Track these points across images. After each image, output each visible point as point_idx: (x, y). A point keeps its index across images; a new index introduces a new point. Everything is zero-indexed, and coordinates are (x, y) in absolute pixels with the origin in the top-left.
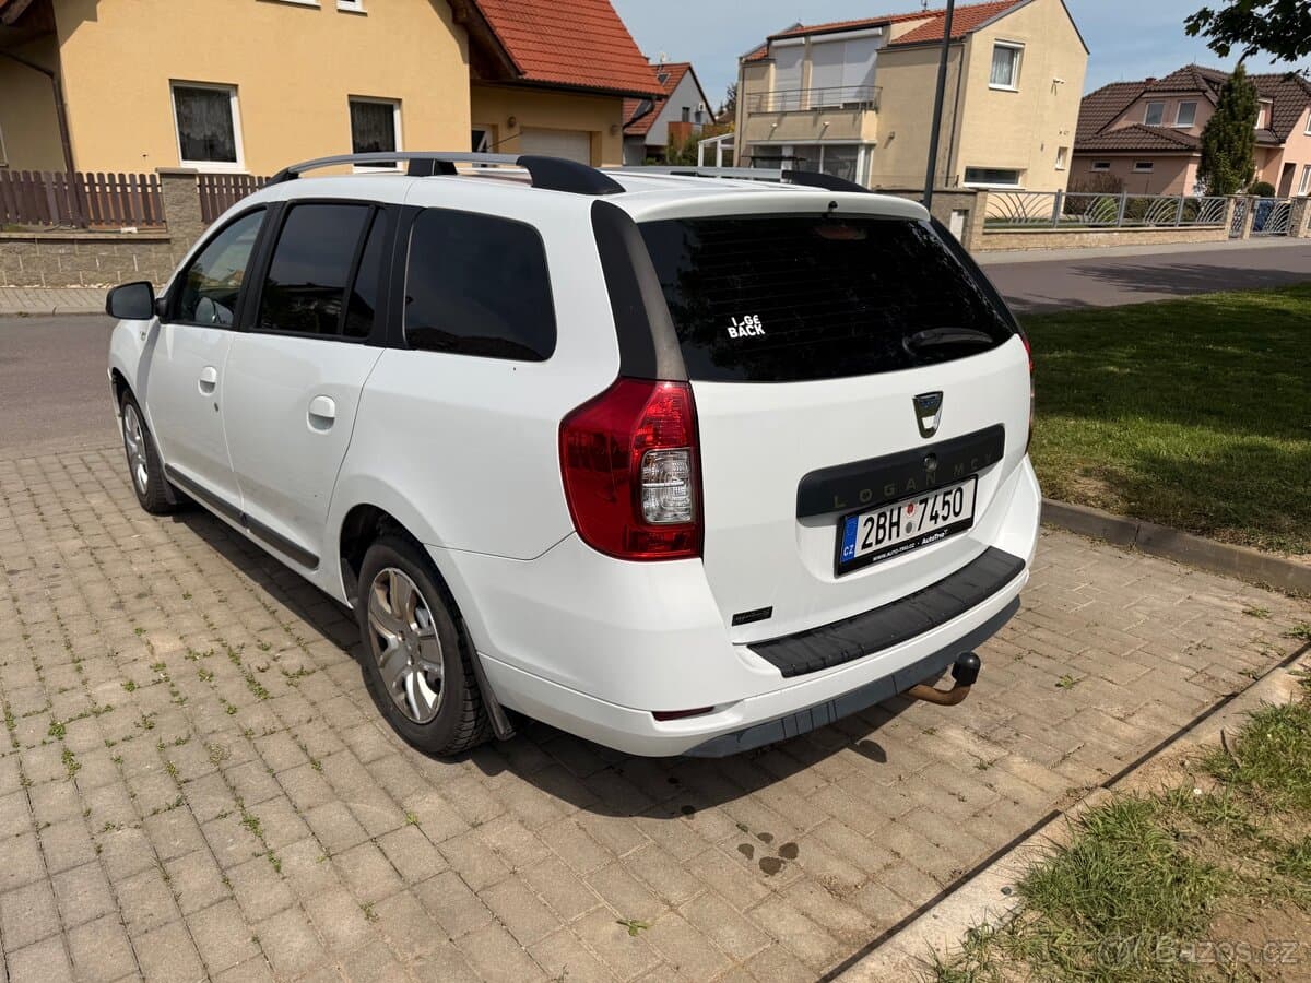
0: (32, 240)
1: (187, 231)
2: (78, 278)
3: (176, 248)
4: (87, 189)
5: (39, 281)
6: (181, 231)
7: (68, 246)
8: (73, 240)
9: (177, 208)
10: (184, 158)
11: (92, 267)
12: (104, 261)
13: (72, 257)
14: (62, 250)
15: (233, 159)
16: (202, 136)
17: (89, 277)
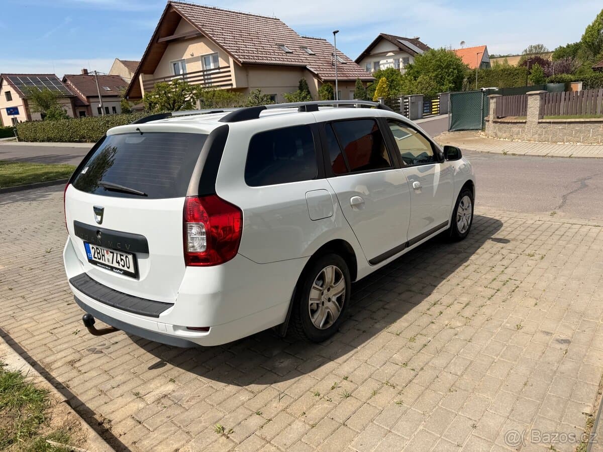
0: (550, 123)
2: (564, 139)
5: (548, 141)
7: (563, 125)
8: (566, 122)
11: (571, 135)
12: (577, 131)
13: (564, 130)
14: (560, 127)
17: (569, 139)
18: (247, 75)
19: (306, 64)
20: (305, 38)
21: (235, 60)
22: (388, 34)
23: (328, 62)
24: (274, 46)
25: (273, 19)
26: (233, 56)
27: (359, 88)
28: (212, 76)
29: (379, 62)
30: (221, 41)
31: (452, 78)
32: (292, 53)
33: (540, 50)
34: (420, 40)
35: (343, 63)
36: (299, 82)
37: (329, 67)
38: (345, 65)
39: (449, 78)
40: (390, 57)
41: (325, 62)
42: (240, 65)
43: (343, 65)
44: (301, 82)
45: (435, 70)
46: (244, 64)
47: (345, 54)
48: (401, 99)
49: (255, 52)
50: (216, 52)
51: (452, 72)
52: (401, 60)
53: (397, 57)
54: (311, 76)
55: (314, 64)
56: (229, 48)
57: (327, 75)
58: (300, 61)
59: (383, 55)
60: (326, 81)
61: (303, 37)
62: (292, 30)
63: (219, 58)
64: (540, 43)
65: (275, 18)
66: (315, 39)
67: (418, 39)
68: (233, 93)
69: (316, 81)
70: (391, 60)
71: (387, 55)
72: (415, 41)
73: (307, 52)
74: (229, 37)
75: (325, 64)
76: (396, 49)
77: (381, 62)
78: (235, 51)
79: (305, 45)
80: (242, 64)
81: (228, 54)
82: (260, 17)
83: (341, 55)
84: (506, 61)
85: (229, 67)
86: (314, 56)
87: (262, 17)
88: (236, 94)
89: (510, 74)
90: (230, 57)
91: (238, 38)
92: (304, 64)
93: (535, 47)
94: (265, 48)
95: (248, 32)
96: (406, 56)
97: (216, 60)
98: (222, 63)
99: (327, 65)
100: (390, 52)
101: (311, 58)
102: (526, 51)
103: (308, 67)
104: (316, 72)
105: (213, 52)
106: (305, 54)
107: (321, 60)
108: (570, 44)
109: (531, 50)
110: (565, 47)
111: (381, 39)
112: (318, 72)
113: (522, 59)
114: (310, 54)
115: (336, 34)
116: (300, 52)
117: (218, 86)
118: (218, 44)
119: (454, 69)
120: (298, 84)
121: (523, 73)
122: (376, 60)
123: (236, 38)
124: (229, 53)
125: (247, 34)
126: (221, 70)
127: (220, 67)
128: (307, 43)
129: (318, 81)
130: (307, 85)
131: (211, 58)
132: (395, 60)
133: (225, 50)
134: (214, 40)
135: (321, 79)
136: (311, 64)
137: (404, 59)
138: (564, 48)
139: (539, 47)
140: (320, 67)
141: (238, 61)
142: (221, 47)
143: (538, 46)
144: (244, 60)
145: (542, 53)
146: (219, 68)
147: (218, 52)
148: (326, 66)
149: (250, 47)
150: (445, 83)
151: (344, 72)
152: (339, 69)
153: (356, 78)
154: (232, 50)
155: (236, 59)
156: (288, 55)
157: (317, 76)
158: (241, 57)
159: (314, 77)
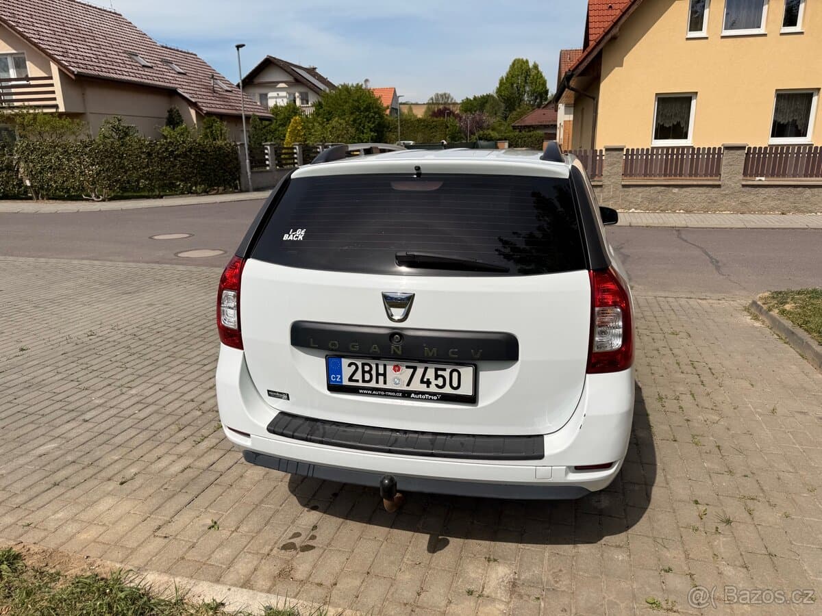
1: (613, 181)
3: (605, 190)
4: (598, 158)
6: (610, 181)
9: (610, 168)
10: (656, 138)
15: (686, 137)
16: (671, 125)
18: (83, 94)
19: (177, 86)
20: (166, 48)
21: (61, 68)
22: (277, 57)
23: (207, 87)
24: (122, 54)
25: (110, 12)
26: (57, 62)
27: (255, 128)
28: (13, 90)
29: (266, 95)
30: (33, 36)
31: (373, 125)
32: (151, 68)
33: (446, 100)
34: (317, 71)
35: (227, 91)
36: (168, 112)
37: (209, 94)
38: (230, 94)
39: (369, 125)
40: (282, 89)
41: (203, 87)
42: (73, 77)
43: (227, 94)
44: (170, 111)
45: (352, 113)
46: (79, 75)
47: (227, 79)
48: (320, 147)
49: (94, 60)
50: (21, 52)
51: (373, 117)
52: (297, 94)
53: (292, 90)
54: (185, 104)
55: (187, 87)
56: (49, 47)
57: (209, 105)
58: (167, 81)
59: (273, 85)
60: (209, 114)
61: (163, 47)
62: (145, 34)
63: (28, 63)
64: (448, 92)
65: (113, 11)
66: (181, 52)
67: (315, 68)
68: (69, 120)
69: (193, 112)
70: (284, 94)
71: (278, 86)
72: (312, 71)
73: (173, 69)
74: (45, 30)
75: (203, 90)
76: (290, 79)
77: (270, 95)
78: (61, 54)
79: (169, 59)
80: (75, 75)
81: (49, 59)
82: (90, 6)
83: (223, 79)
84: (411, 109)
85: (51, 78)
86: (185, 77)
87: (93, 7)
88: (73, 121)
89: (427, 126)
90: (52, 64)
91: (60, 34)
92: (174, 85)
93: (442, 96)
94: (109, 55)
95: (77, 28)
96: (303, 90)
97: (20, 64)
98: (33, 70)
99: (206, 91)
100: (282, 82)
101: (180, 78)
102: (432, 99)
103: (180, 91)
104: (193, 100)
105: (15, 52)
106: (171, 71)
107: (196, 82)
108: (476, 96)
109: (437, 99)
110: (472, 99)
111: (268, 63)
112: (197, 100)
113: (428, 108)
114: (179, 73)
115: (240, 49)
116: (164, 68)
117: (38, 107)
118: (27, 39)
119: (375, 113)
120: (167, 115)
121: (441, 126)
122: (263, 91)
123: (57, 33)
124: (50, 56)
125: (74, 30)
126: (32, 82)
127: (30, 76)
128: (169, 55)
129: (197, 113)
130: (180, 116)
131: (10, 61)
132: (289, 94)
133: (43, 50)
134: (19, 33)
135: (201, 110)
136: (184, 87)
137: (301, 94)
138: (470, 100)
139: (446, 96)
140: (198, 93)
141: (69, 70)
142: (35, 44)
143: (445, 94)
144: (79, 70)
145: (449, 104)
146: (27, 79)
147: (25, 52)
148: (204, 92)
149: (84, 51)
150: (365, 131)
151: (231, 104)
152: (223, 98)
153: (251, 113)
154: (56, 53)
155: (65, 67)
156: (146, 70)
157: (194, 105)
158: (73, 64)
159: (190, 106)
